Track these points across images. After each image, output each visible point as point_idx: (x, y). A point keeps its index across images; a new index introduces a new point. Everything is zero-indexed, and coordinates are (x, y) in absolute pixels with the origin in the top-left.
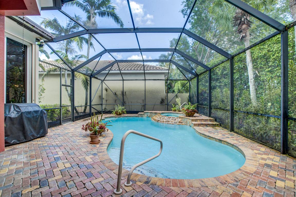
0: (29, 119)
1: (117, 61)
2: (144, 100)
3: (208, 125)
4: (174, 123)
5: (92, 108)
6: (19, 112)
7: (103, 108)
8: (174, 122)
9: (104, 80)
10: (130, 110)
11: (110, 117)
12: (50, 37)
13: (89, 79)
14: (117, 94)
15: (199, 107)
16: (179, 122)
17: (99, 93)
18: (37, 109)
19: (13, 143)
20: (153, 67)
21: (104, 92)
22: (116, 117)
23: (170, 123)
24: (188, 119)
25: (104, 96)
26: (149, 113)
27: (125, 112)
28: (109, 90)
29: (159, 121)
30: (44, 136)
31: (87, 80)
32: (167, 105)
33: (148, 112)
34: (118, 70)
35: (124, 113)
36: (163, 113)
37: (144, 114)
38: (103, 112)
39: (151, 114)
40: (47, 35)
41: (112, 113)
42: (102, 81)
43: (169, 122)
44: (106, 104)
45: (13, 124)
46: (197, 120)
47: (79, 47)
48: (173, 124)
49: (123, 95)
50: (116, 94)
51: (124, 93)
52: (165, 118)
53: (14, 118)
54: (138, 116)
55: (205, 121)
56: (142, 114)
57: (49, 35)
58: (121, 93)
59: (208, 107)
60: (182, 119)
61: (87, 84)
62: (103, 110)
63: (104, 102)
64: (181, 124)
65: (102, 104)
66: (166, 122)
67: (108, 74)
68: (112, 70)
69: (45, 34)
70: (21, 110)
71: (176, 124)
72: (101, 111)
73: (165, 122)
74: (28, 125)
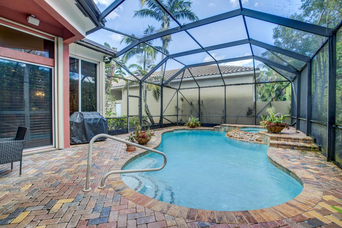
0: (89, 125)
1: (187, 67)
2: (224, 110)
3: (295, 147)
4: (249, 140)
5: (163, 118)
6: (83, 118)
7: (179, 120)
8: (249, 138)
9: (179, 89)
10: (208, 123)
11: (182, 129)
12: (113, 53)
13: (160, 89)
14: (193, 103)
15: (301, 121)
16: (257, 140)
17: (174, 104)
18: (97, 116)
19: (78, 142)
20: (238, 68)
21: (180, 102)
22: (188, 129)
23: (244, 140)
24: (268, 136)
25: (180, 106)
26: (227, 127)
27: (200, 125)
28: (184, 100)
29: (232, 136)
30: (103, 141)
31: (158, 89)
32: (255, 117)
33: (225, 126)
34: (191, 77)
35: (198, 126)
36: (244, 127)
37: (221, 128)
38: (179, 123)
39: (229, 128)
40: (110, 52)
41: (185, 125)
42: (178, 90)
43: (243, 138)
44: (182, 116)
45: (78, 128)
46: (281, 138)
47: (152, 57)
48: (247, 142)
49: (200, 105)
50: (191, 104)
51: (201, 103)
52: (241, 133)
53: (78, 123)
54: (214, 130)
55: (294, 140)
56: (219, 128)
57: (111, 51)
58: (197, 102)
59: (306, 120)
60: (261, 135)
61: (158, 94)
62: (179, 122)
63: (180, 113)
64: (259, 142)
65: (177, 115)
66: (240, 138)
67: (181, 82)
68: (184, 78)
69: (108, 51)
70: (83, 117)
71: (252, 142)
72: (176, 123)
73: (238, 139)
74: (89, 130)
